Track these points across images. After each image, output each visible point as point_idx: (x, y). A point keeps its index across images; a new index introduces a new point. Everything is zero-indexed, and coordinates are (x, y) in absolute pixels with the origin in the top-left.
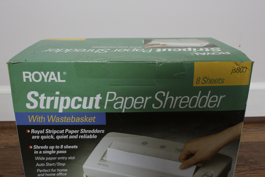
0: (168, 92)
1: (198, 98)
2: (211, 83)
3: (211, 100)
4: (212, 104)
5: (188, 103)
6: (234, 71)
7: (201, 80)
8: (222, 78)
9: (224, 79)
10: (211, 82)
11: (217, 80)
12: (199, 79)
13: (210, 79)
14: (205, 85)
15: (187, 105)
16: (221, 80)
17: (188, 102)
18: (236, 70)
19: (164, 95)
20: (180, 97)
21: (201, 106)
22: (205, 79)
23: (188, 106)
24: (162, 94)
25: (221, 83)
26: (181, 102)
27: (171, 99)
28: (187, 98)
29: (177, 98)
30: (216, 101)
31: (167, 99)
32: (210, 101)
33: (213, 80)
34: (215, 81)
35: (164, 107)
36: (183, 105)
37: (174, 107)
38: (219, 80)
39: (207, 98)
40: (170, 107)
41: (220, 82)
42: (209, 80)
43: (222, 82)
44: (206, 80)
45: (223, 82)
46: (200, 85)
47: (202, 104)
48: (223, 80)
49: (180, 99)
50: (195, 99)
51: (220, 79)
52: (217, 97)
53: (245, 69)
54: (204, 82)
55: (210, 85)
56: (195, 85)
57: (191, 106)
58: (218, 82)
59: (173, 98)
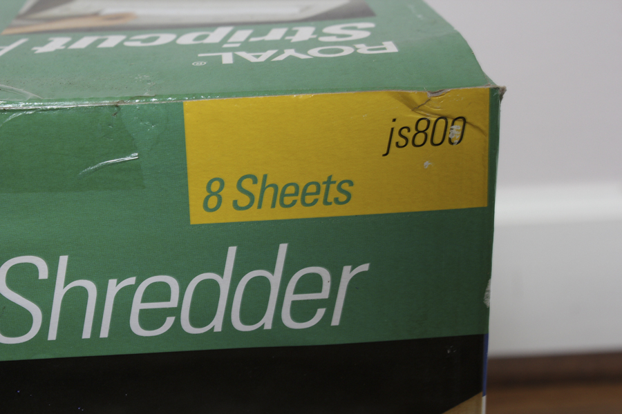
0: (63, 260)
1: (224, 283)
2: (283, 205)
3: (297, 291)
4: (301, 312)
5: (176, 312)
6: (402, 142)
7: (230, 193)
8: (338, 178)
9: (351, 183)
10: (280, 198)
11: (312, 189)
12: (215, 186)
13: (275, 187)
14: (253, 215)
15: (170, 321)
16: (333, 187)
17: (173, 303)
18: (410, 136)
19: (43, 274)
20: (131, 281)
21: (245, 319)
22: (247, 184)
23: (177, 323)
24: (33, 269)
25: (336, 200)
26: (137, 305)
27: (83, 292)
28: (166, 286)
29: (113, 287)
30: (325, 294)
31: (60, 292)
32: (290, 297)
33: (291, 190)
34: (305, 194)
35: (52, 335)
36: (150, 319)
37: (104, 333)
38: (323, 187)
39: (275, 280)
40: (87, 334)
41: (330, 199)
42: (269, 192)
43: (343, 198)
44: (256, 189)
45: (349, 195)
46: (227, 215)
47: (252, 311)
48: (345, 186)
49: (130, 291)
50: (213, 287)
51: (329, 182)
52: (325, 274)
53: (459, 125)
54: (244, 200)
55: (280, 214)
56: (198, 216)
57: (195, 322)
58: (321, 197)
59: (90, 287)
